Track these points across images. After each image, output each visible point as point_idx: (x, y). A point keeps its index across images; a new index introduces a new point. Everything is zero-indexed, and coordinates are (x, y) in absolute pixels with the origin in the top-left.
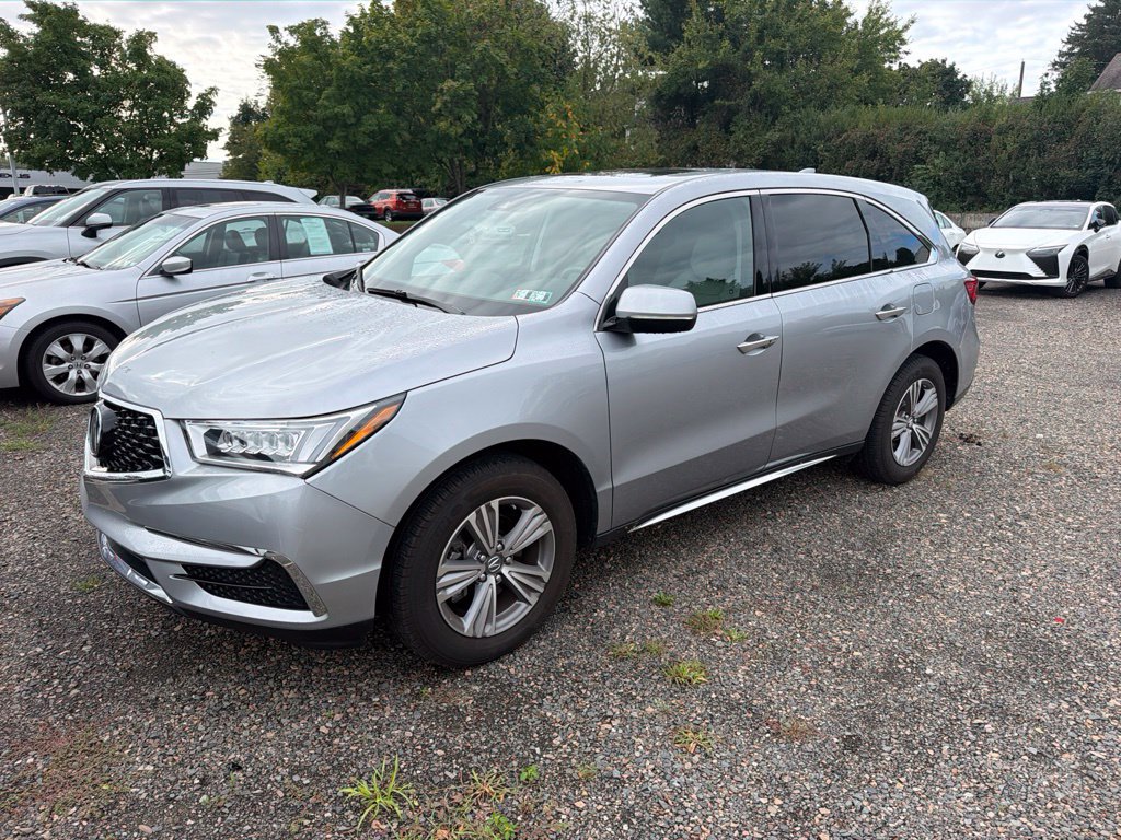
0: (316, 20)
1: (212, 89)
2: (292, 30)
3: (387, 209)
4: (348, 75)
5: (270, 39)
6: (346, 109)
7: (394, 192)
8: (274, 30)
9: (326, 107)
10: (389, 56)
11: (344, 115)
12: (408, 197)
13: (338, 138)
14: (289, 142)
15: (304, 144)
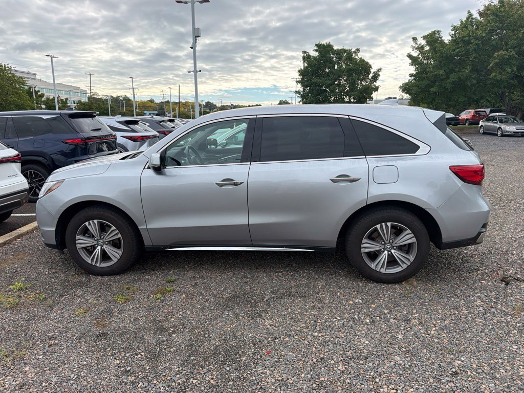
0: (435, 31)
1: (379, 69)
2: (424, 37)
3: (467, 119)
4: (444, 55)
5: (412, 43)
6: (441, 72)
7: (473, 111)
8: (415, 39)
9: (431, 72)
10: (469, 43)
11: (439, 75)
12: (480, 113)
13: (437, 86)
14: (412, 90)
15: (419, 90)
